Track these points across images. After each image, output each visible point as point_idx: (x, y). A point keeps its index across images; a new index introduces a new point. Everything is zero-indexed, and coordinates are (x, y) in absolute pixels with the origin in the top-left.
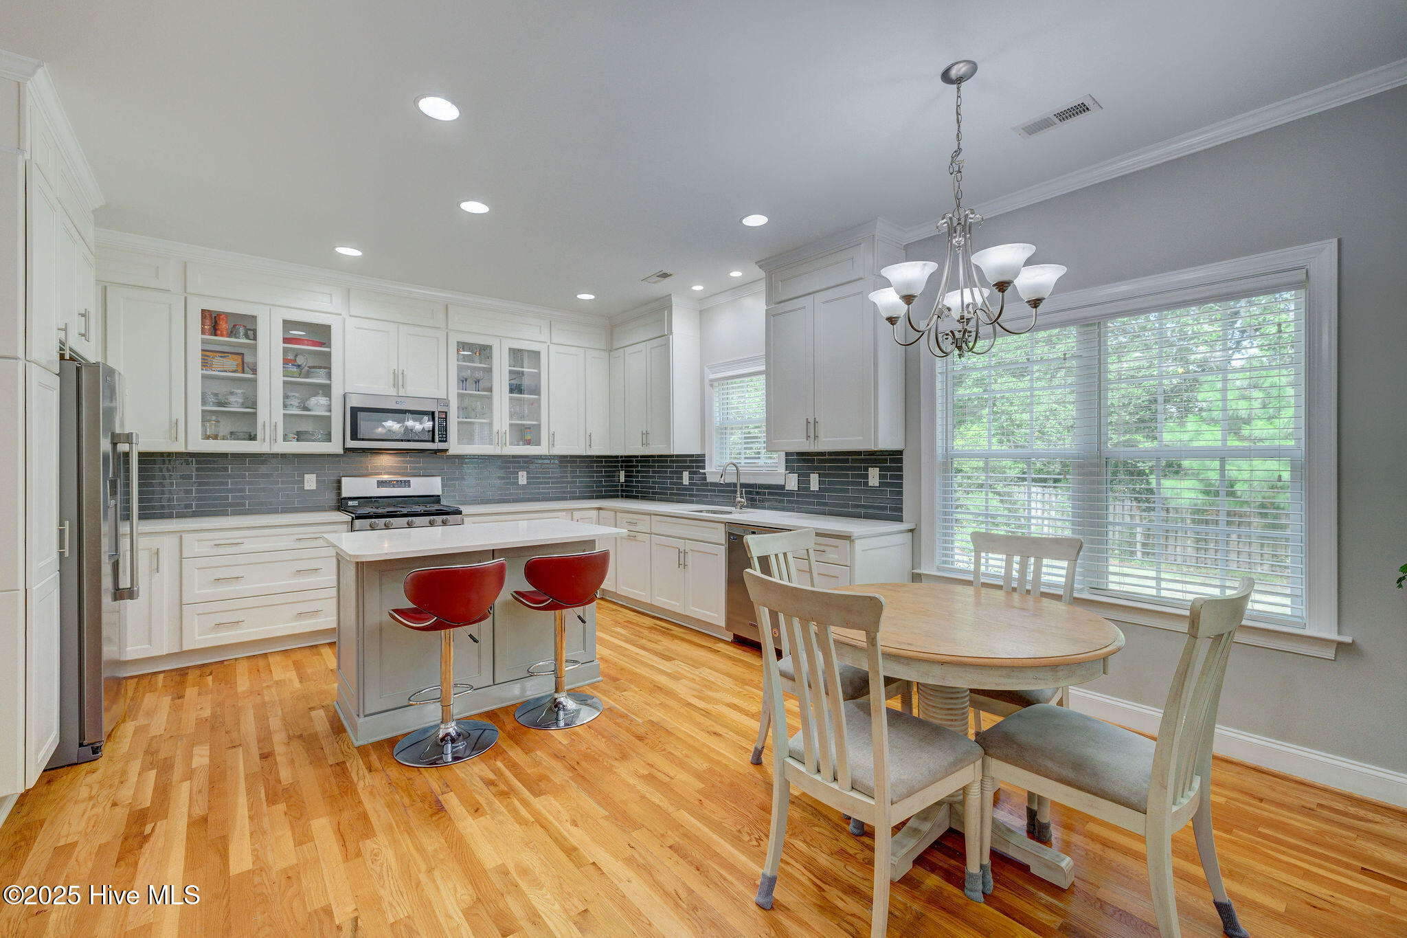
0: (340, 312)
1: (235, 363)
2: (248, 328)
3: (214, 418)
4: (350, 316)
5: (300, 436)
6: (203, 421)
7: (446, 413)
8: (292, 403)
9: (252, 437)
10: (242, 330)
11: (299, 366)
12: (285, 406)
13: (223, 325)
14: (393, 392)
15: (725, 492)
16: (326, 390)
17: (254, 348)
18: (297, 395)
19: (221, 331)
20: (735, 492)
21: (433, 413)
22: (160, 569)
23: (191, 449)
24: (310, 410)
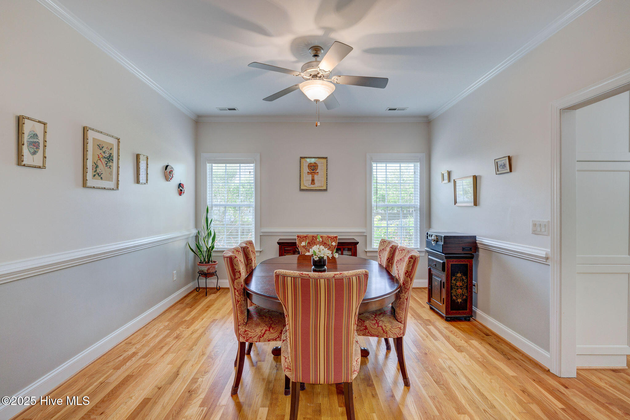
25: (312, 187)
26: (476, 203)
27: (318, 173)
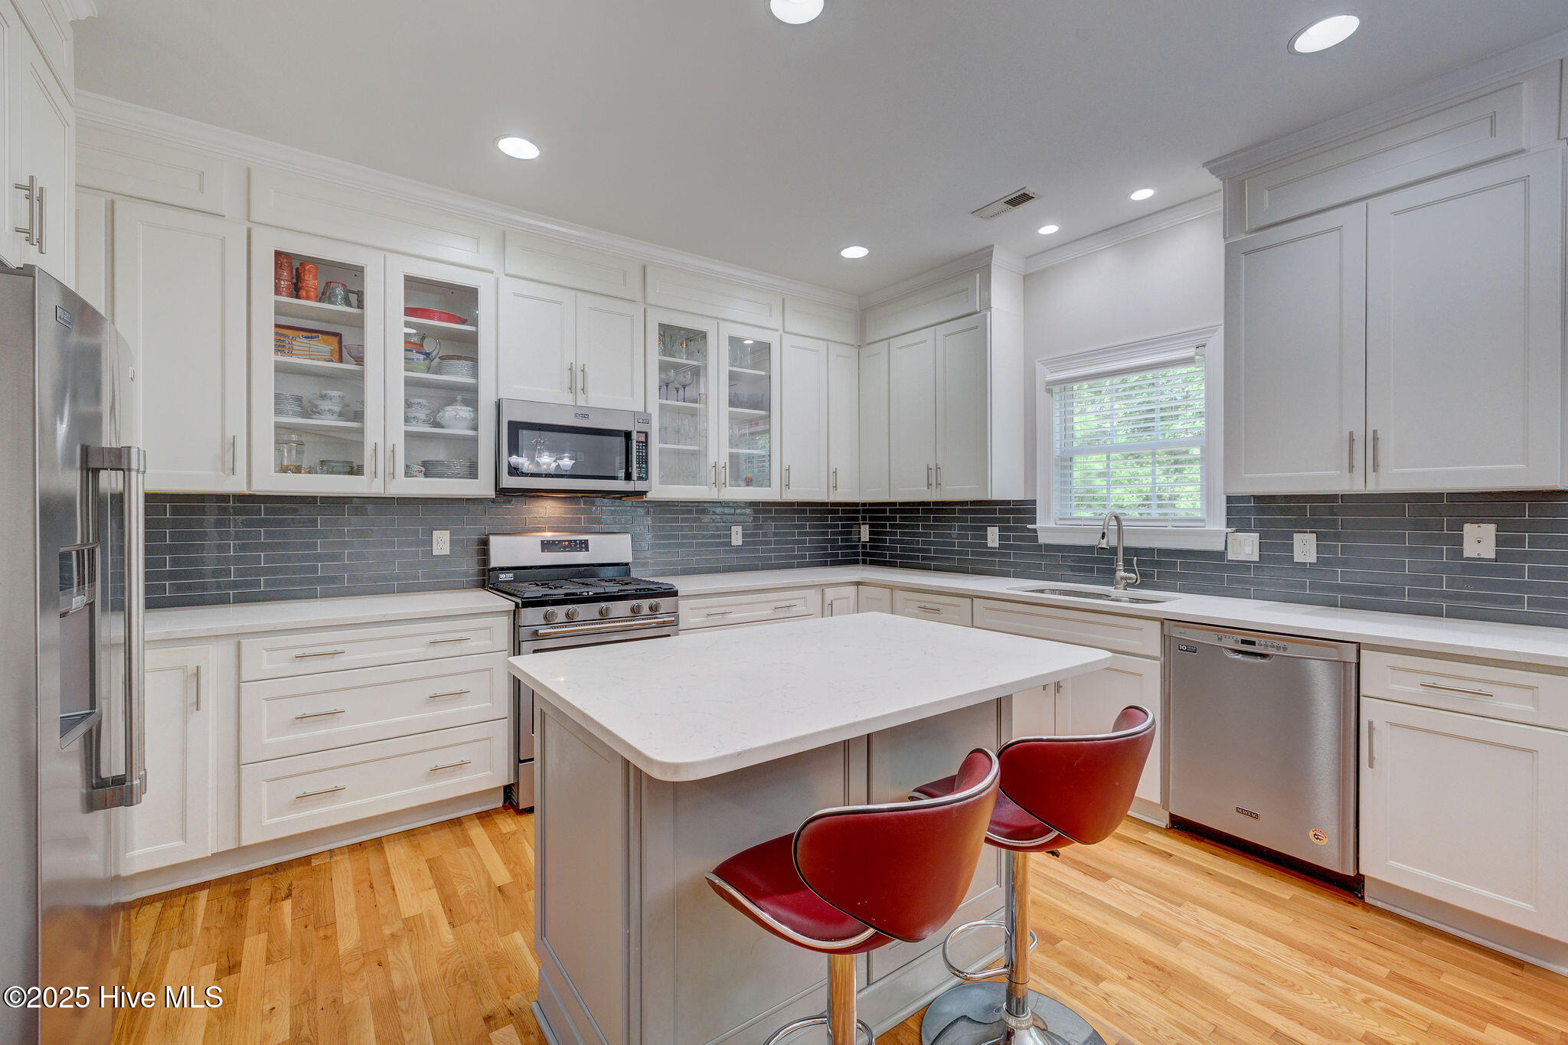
0: (490, 268)
1: (328, 348)
2: (348, 288)
3: (294, 437)
4: (507, 275)
5: (429, 469)
6: (278, 442)
7: (646, 434)
8: (416, 414)
9: (355, 470)
10: (339, 291)
11: (427, 354)
12: (407, 420)
13: (310, 281)
14: (567, 399)
15: (1088, 561)
16: (469, 396)
17: (358, 323)
18: (423, 401)
19: (307, 291)
20: (1112, 561)
21: (628, 435)
22: (202, 705)
23: (259, 488)
24: (442, 427)
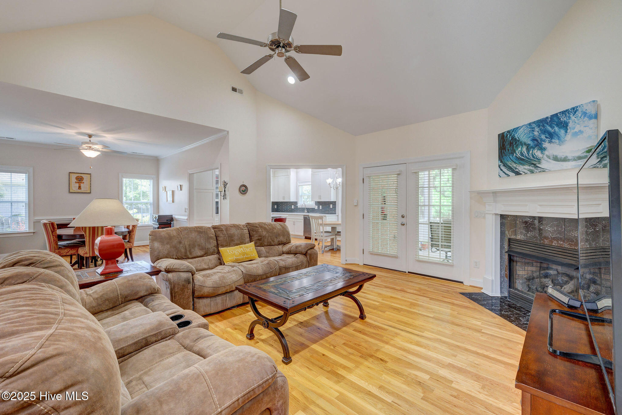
15: (302, 210)
20: (305, 210)
25: (79, 191)
26: (173, 202)
27: (83, 182)
